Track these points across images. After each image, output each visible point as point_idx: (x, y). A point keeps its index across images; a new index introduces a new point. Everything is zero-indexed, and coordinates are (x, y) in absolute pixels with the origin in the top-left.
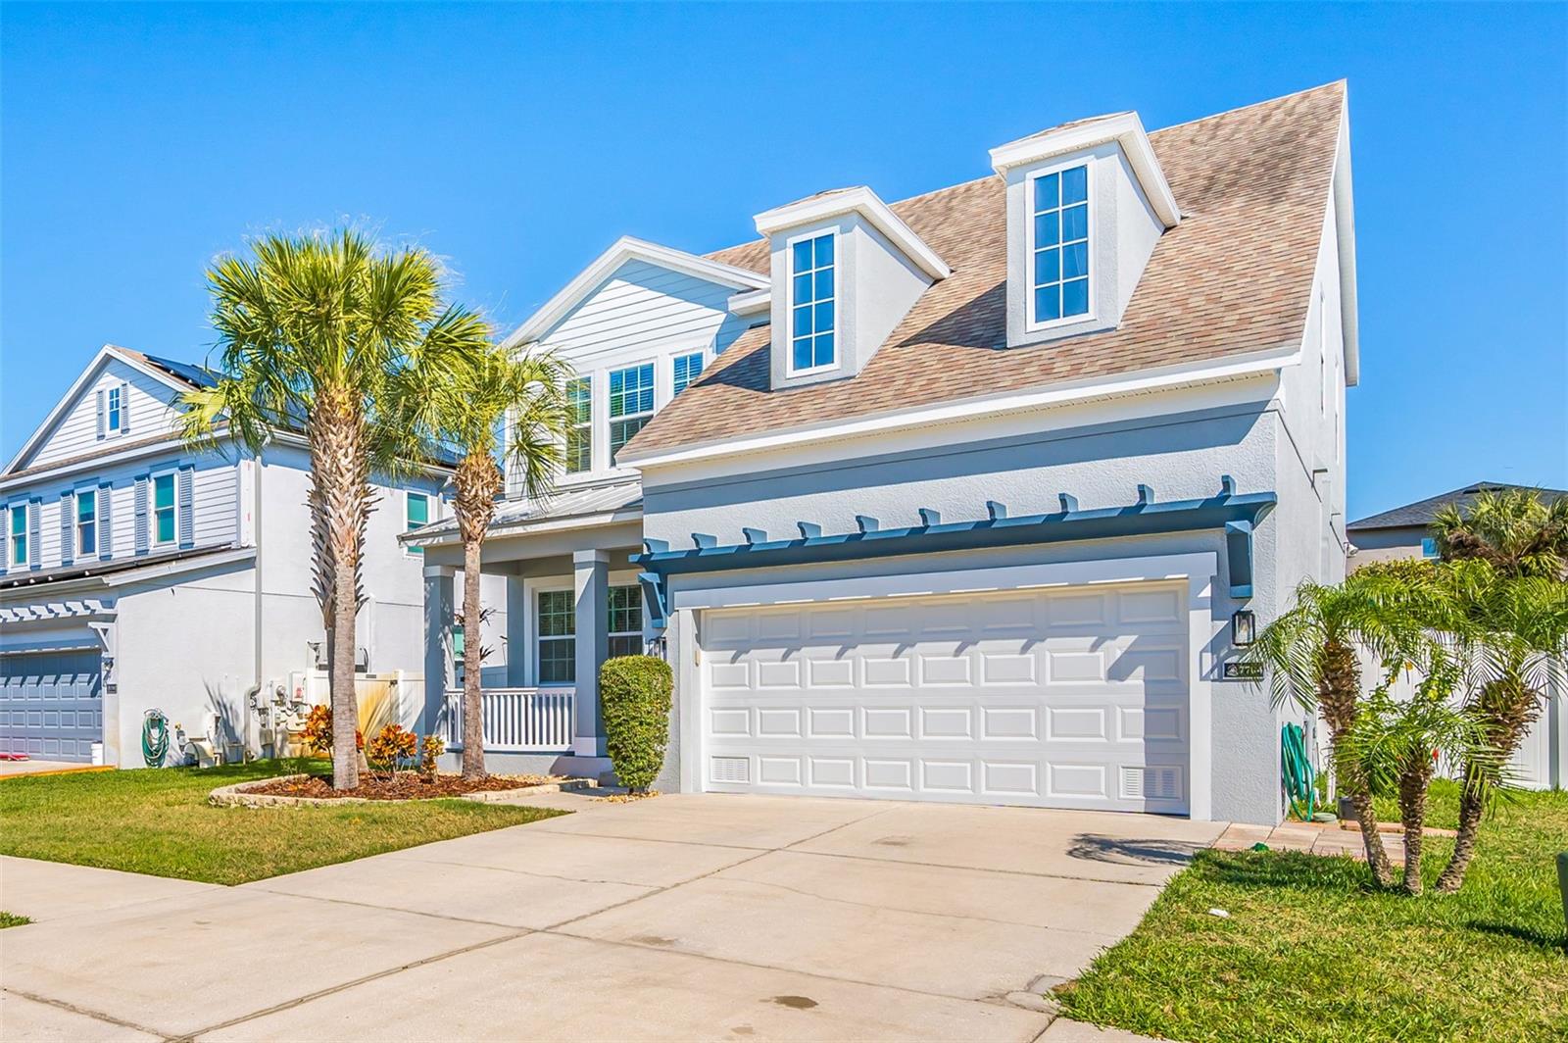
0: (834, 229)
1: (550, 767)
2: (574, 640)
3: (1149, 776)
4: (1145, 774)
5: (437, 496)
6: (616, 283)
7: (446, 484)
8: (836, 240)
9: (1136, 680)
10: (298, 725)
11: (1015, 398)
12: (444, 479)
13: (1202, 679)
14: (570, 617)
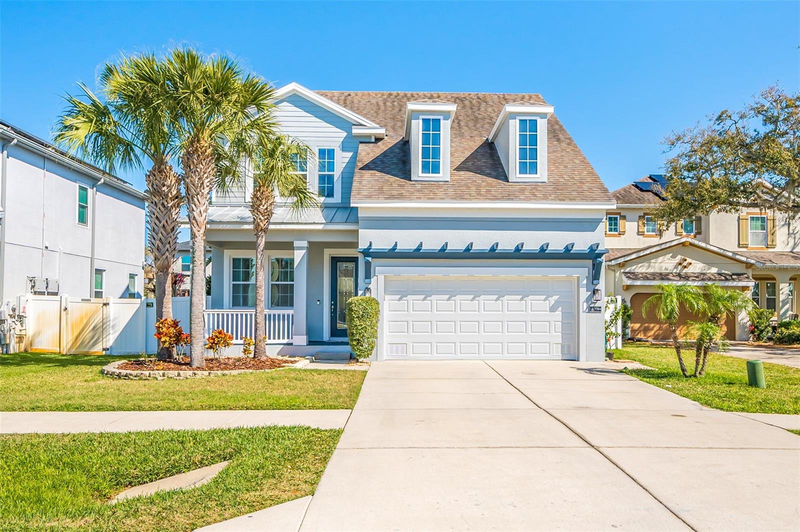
0: (441, 117)
1: (278, 351)
2: (293, 284)
3: (562, 347)
4: (562, 346)
5: (93, 189)
6: (285, 104)
7: (99, 183)
8: (442, 122)
9: (558, 313)
10: (20, 330)
11: (528, 204)
12: (99, 180)
13: (583, 312)
14: (292, 273)
